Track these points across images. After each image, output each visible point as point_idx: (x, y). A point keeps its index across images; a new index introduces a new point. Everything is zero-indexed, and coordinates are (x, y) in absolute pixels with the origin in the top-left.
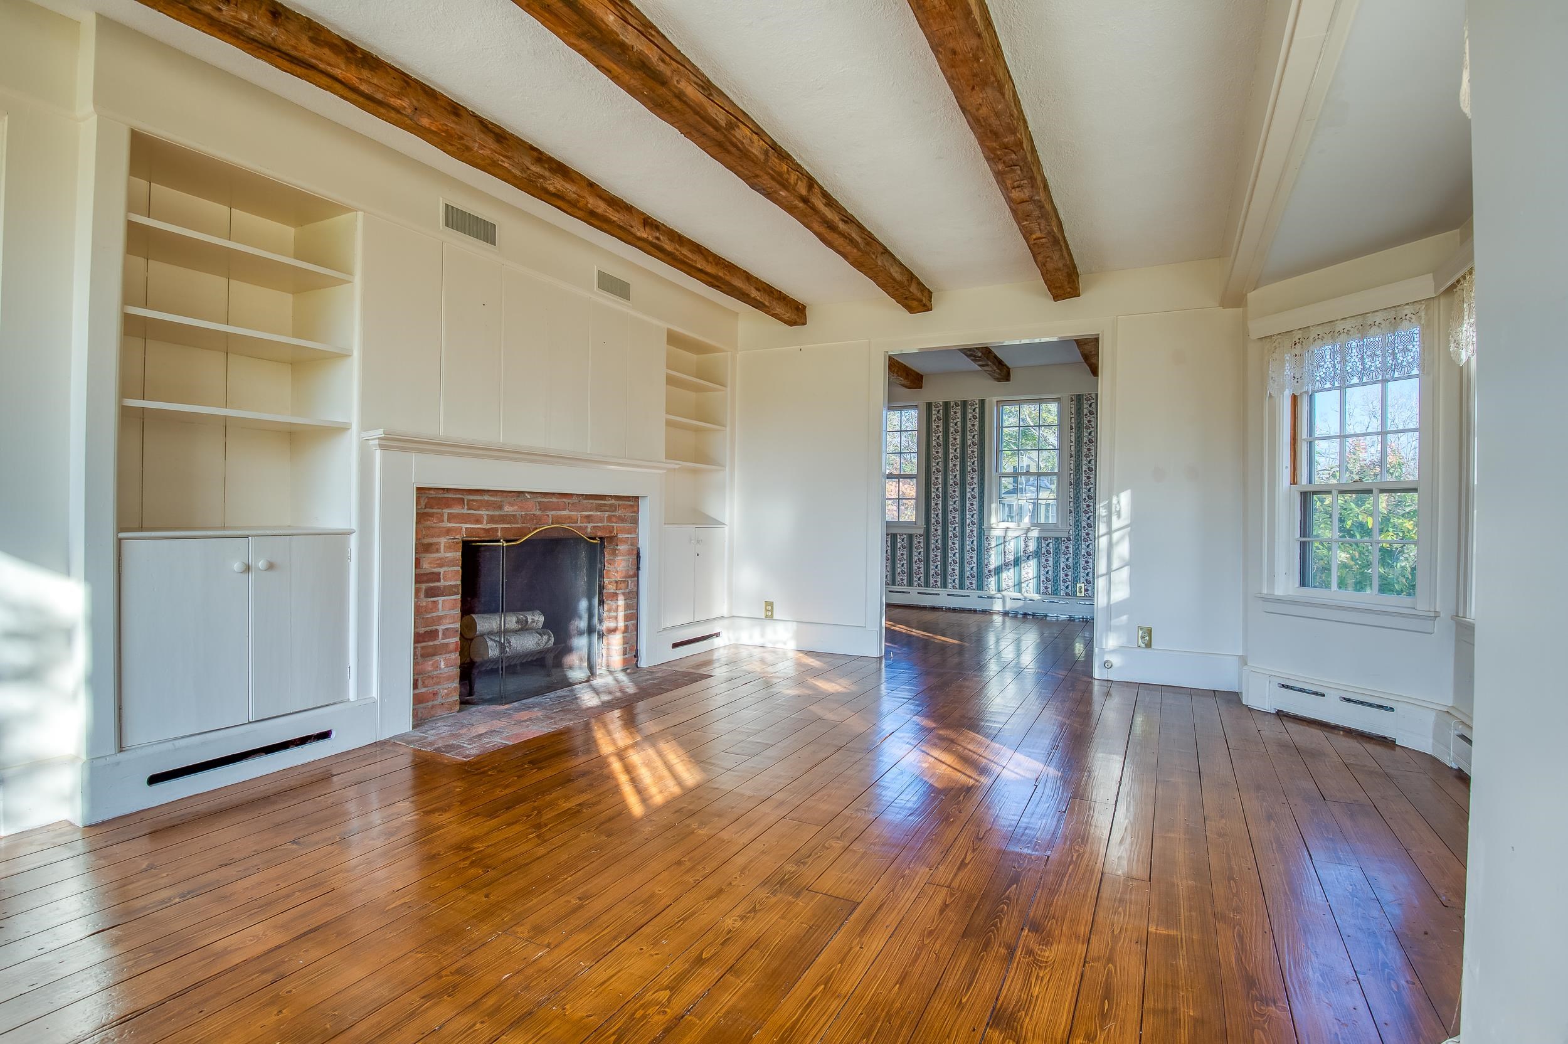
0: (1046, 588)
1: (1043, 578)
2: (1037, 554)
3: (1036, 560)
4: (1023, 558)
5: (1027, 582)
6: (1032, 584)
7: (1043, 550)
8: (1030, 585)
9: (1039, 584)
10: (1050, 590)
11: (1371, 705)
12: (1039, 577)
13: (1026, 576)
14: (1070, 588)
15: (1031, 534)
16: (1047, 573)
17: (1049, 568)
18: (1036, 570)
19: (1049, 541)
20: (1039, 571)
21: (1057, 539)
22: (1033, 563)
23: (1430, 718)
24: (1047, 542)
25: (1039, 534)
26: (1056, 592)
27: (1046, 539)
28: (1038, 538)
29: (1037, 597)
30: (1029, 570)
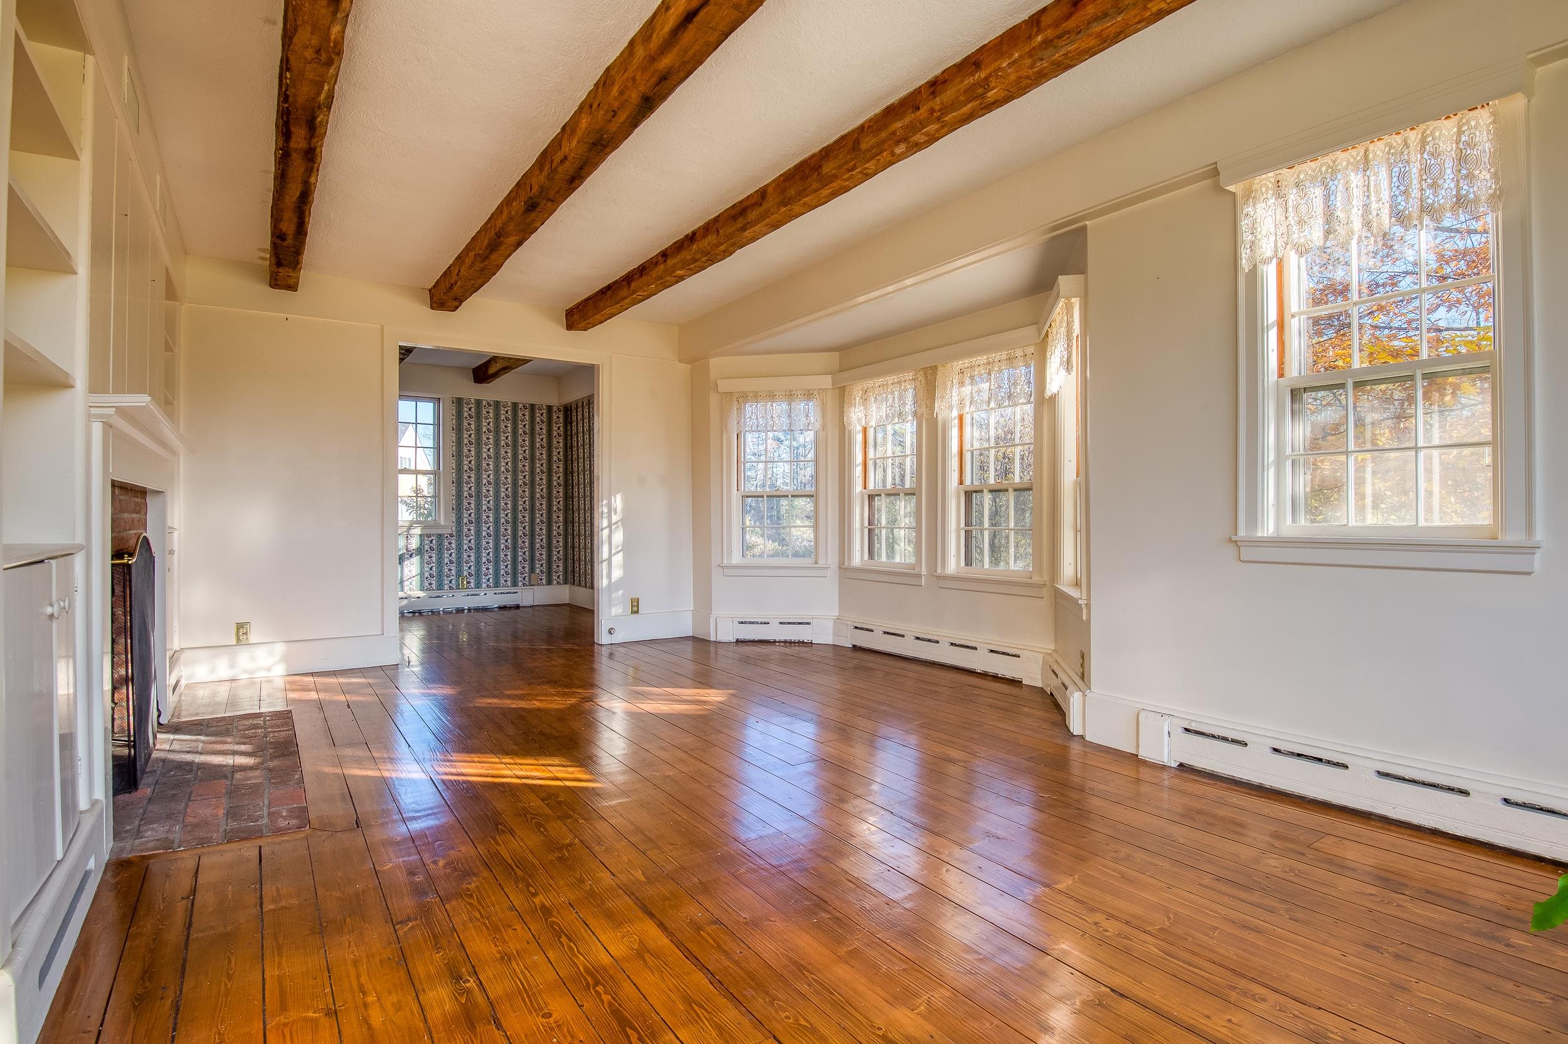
0: (430, 584)
1: (427, 575)
2: (420, 551)
3: (419, 557)
4: (406, 556)
5: (410, 580)
6: (416, 581)
7: (427, 547)
8: (414, 583)
9: (422, 582)
10: (434, 586)
11: (794, 623)
12: (422, 574)
13: (409, 574)
14: (453, 582)
15: (412, 532)
16: (431, 569)
17: (432, 565)
18: (419, 567)
19: (433, 538)
20: (422, 568)
21: (440, 536)
22: (416, 560)
23: (831, 624)
24: (430, 539)
25: (421, 531)
26: (440, 587)
27: (429, 536)
28: (420, 535)
29: (422, 594)
30: (412, 567)
